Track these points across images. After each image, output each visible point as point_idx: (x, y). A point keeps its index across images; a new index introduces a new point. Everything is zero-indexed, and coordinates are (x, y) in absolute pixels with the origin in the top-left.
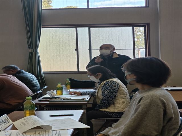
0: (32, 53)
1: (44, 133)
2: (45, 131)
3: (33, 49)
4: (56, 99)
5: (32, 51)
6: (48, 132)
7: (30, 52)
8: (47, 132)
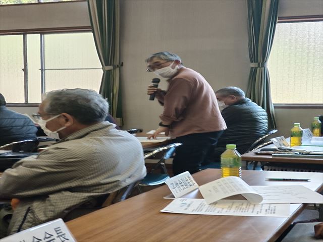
0: (256, 69)
1: (246, 207)
2: (249, 204)
3: (257, 62)
4: (286, 153)
5: (257, 66)
6: (254, 206)
7: (252, 68)
8: (252, 206)
